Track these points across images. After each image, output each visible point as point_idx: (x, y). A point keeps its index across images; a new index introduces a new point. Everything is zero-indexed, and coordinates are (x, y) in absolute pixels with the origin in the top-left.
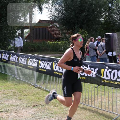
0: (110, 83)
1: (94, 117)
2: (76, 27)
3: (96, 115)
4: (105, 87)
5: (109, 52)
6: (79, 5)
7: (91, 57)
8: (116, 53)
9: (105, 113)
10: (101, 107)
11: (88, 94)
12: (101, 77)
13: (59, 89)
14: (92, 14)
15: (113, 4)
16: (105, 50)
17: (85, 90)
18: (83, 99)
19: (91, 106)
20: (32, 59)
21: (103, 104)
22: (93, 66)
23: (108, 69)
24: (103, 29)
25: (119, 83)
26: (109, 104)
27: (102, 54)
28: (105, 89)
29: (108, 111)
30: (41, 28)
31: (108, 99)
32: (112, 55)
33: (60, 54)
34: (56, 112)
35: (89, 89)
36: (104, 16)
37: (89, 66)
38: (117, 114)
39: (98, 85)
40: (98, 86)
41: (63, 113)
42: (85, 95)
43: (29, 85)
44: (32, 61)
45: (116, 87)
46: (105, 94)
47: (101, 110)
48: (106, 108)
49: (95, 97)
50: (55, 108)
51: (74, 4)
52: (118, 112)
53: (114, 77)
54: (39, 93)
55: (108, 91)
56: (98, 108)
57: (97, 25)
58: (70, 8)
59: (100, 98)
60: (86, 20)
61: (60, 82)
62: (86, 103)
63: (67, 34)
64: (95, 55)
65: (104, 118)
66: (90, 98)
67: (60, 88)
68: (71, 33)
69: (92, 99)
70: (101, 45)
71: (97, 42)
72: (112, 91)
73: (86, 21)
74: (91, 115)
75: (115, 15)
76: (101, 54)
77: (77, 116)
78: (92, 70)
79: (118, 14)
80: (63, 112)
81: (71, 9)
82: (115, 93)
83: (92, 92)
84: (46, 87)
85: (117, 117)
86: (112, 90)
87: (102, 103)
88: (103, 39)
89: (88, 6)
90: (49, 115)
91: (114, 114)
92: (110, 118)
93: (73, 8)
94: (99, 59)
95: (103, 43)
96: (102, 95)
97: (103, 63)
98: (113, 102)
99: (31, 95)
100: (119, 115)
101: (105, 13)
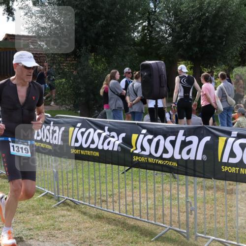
1: (118, 234)
2: (83, 50)
3: (122, 229)
4: (139, 171)
6: (88, 4)
9: (140, 225)
10: (132, 213)
11: (106, 186)
14: (115, 23)
15: (158, 4)
17: (100, 179)
18: (95, 198)
19: (112, 211)
21: (137, 207)
24: (137, 55)
25: (167, 162)
26: (149, 206)
28: (141, 177)
29: (146, 220)
31: (147, 196)
34: (39, 226)
35: (109, 176)
36: (140, 28)
37: (106, 128)
38: (164, 225)
39: (128, 168)
40: (127, 171)
41: (54, 229)
42: (100, 189)
45: (162, 171)
46: (140, 187)
47: (131, 219)
48: (142, 213)
49: (119, 193)
50: (38, 217)
52: (165, 222)
54: (4, 187)
55: (147, 180)
56: (125, 215)
57: (126, 46)
59: (131, 193)
60: (103, 36)
62: (101, 205)
65: (138, 235)
66: (110, 195)
67: (49, 176)
68: (73, 62)
69: (115, 196)
70: (133, 86)
71: (126, 81)
72: (154, 180)
74: (112, 230)
75: (162, 26)
77: (83, 232)
78: (113, 137)
79: (167, 23)
80: (53, 225)
82: (159, 182)
83: (114, 183)
85: (163, 232)
86: (154, 177)
87: (135, 204)
89: (107, 7)
90: (23, 232)
91: (157, 227)
94: (130, 115)
96: (135, 188)
98: (157, 202)
100: (168, 227)
101: (141, 21)
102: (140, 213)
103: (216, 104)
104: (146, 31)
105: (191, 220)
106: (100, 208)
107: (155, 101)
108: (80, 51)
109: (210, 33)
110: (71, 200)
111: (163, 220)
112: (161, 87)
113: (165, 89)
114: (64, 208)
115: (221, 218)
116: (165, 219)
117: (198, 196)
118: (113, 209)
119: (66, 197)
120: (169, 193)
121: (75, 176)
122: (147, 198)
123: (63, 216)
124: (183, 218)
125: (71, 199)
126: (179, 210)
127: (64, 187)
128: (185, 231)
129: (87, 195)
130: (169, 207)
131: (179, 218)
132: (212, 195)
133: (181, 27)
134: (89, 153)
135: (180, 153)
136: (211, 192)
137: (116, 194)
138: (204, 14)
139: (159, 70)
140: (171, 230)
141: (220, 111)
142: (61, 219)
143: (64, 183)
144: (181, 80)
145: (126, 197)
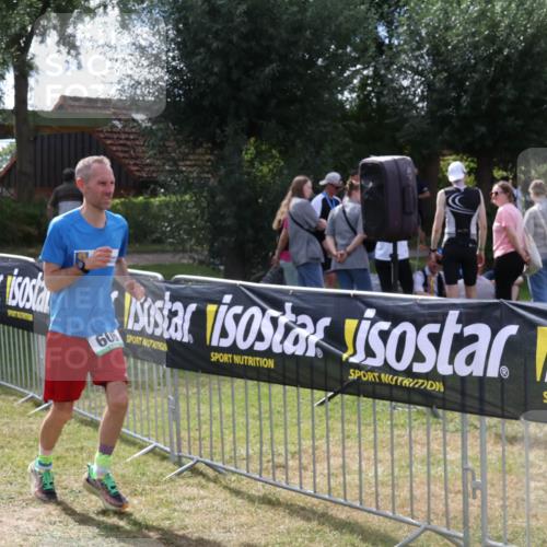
0: (381, 383)
1: (312, 540)
2: (229, 130)
3: (320, 528)
4: (359, 400)
5: (379, 244)
6: (242, 29)
7: (298, 267)
8: (409, 246)
9: (359, 521)
10: (342, 493)
11: (285, 434)
12: (345, 356)
13: (153, 417)
14: (301, 71)
15: (396, 27)
16: (360, 236)
17: (270, 418)
18: (261, 460)
19: (298, 488)
20: (27, 279)
21: (352, 479)
22: (306, 306)
23: (373, 322)
25: (421, 381)
26: (380, 479)
27: (349, 254)
28: (362, 413)
29: (374, 510)
30: (69, 135)
31: (375, 455)
32: (394, 255)
33: (155, 252)
35: (291, 411)
36: (355, 81)
37: (288, 306)
38: (414, 521)
39: (330, 394)
40: (330, 398)
42: (272, 438)
43: (12, 398)
44: (29, 289)
45: (409, 402)
46: (359, 435)
47: (340, 507)
48: (364, 494)
49: (314, 448)
51: (220, 27)
52: (415, 514)
53: (399, 357)
55: (375, 420)
56: (327, 496)
57: (325, 123)
58: (202, 43)
59: (339, 450)
61: (159, 384)
62: (274, 474)
63: (188, 163)
64: (318, 259)
66: (293, 454)
67: (159, 411)
68: (208, 157)
69: (304, 456)
70: (344, 212)
71: (324, 201)
72: (392, 420)
73: (273, 102)
74: (298, 530)
75: (405, 78)
76: (341, 255)
78: (303, 326)
79: (416, 72)
80: (169, 519)
81: (208, 47)
82: (402, 426)
83: (302, 425)
84: (90, 409)
85: (410, 535)
86: (392, 414)
87: (350, 474)
88: (352, 185)
89: (284, 35)
91: (398, 524)
92: (381, 540)
93: (215, 45)
94: (333, 275)
95: (350, 205)
96: (348, 437)
97: (352, 292)
98: (396, 470)
99: (22, 447)
100: (424, 525)
101: (358, 67)
102: (361, 493)
103: (527, 252)
104: (369, 88)
105: (474, 509)
106: (272, 481)
107: (391, 245)
108: (223, 131)
109: (513, 91)
110: (207, 464)
111: (412, 510)
112: (405, 212)
113: (415, 218)
114: (191, 481)
115: (540, 506)
116: (415, 506)
117: (489, 457)
118: (301, 483)
119: (197, 457)
120: (425, 450)
121: (216, 410)
122: (376, 459)
123: (189, 499)
124: (456, 505)
125: (208, 461)
126: (446, 489)
127: (192, 434)
128: (461, 535)
129: (243, 452)
130: (425, 481)
131: (446, 505)
132: (520, 454)
133: (448, 80)
134: (251, 361)
135: (451, 361)
136: (516, 448)
137: (306, 452)
138: (500, 51)
139: (401, 176)
140: (428, 532)
141: (536, 267)
142: (186, 506)
143: (191, 425)
144: (447, 199)
145: (328, 459)
